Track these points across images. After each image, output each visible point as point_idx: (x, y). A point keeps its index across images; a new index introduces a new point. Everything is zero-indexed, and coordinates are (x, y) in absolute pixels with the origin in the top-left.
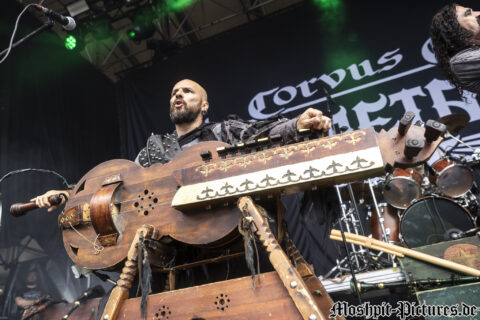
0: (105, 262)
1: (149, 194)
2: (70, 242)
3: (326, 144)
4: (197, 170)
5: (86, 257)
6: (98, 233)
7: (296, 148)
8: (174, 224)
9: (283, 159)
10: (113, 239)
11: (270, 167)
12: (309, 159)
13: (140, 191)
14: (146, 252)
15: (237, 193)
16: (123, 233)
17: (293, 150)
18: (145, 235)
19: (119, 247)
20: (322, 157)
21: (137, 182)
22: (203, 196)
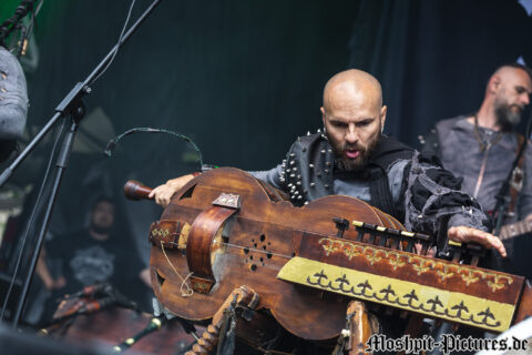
0: (191, 311)
1: (265, 243)
2: (157, 266)
3: (467, 274)
4: (320, 242)
5: (171, 295)
6: (191, 270)
7: (434, 265)
8: (280, 297)
9: (415, 272)
10: (208, 286)
11: (397, 277)
12: (441, 287)
13: (257, 233)
14: (233, 323)
15: (351, 294)
16: (221, 282)
17: (430, 266)
18: (239, 300)
19: (211, 298)
20: (456, 291)
21: (257, 219)
22: (315, 279)
